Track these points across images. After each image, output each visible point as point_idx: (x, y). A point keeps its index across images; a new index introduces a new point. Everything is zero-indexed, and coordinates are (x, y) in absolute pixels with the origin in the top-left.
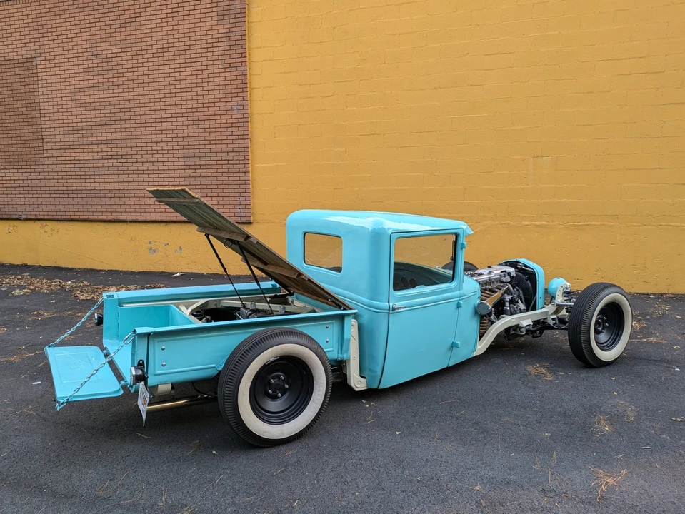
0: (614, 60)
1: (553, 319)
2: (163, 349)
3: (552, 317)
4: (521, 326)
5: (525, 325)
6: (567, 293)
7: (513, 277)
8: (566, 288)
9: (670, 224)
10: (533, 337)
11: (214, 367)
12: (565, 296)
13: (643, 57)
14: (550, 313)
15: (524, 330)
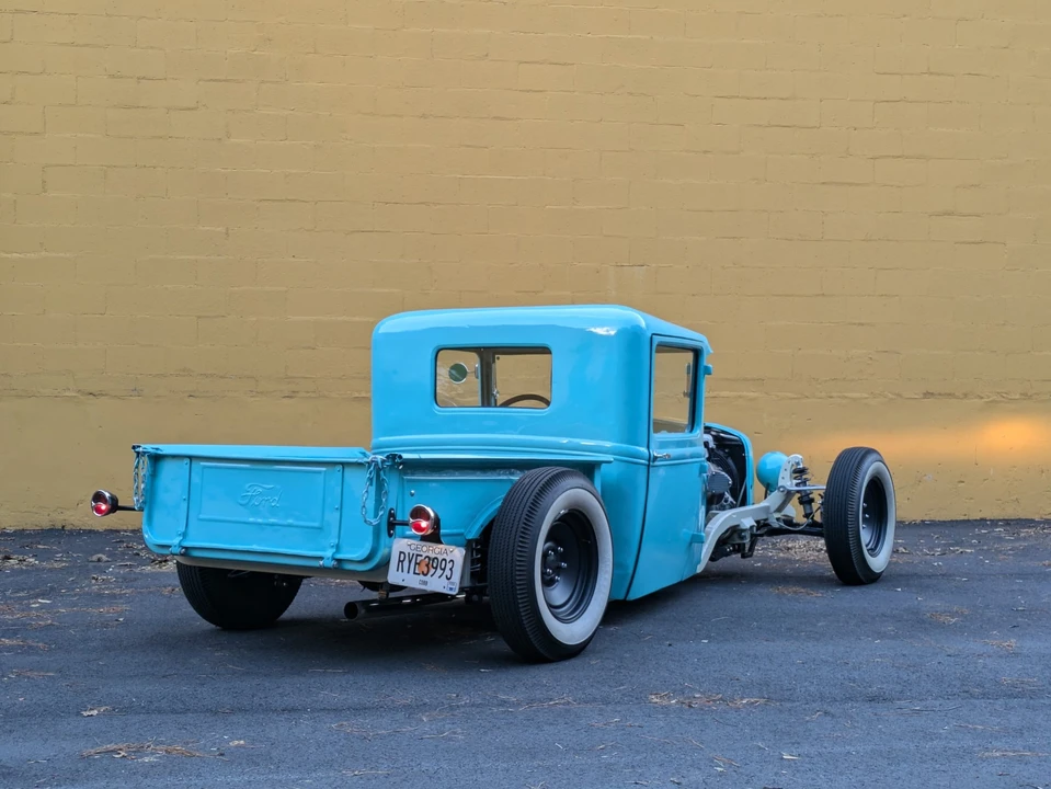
0: (742, 97)
1: (778, 519)
2: (412, 495)
3: (777, 515)
4: (743, 527)
5: (748, 526)
6: (800, 472)
7: (712, 449)
8: (798, 464)
9: (846, 394)
10: (743, 556)
11: (462, 534)
12: (795, 478)
13: (787, 99)
14: (773, 509)
15: (748, 535)
